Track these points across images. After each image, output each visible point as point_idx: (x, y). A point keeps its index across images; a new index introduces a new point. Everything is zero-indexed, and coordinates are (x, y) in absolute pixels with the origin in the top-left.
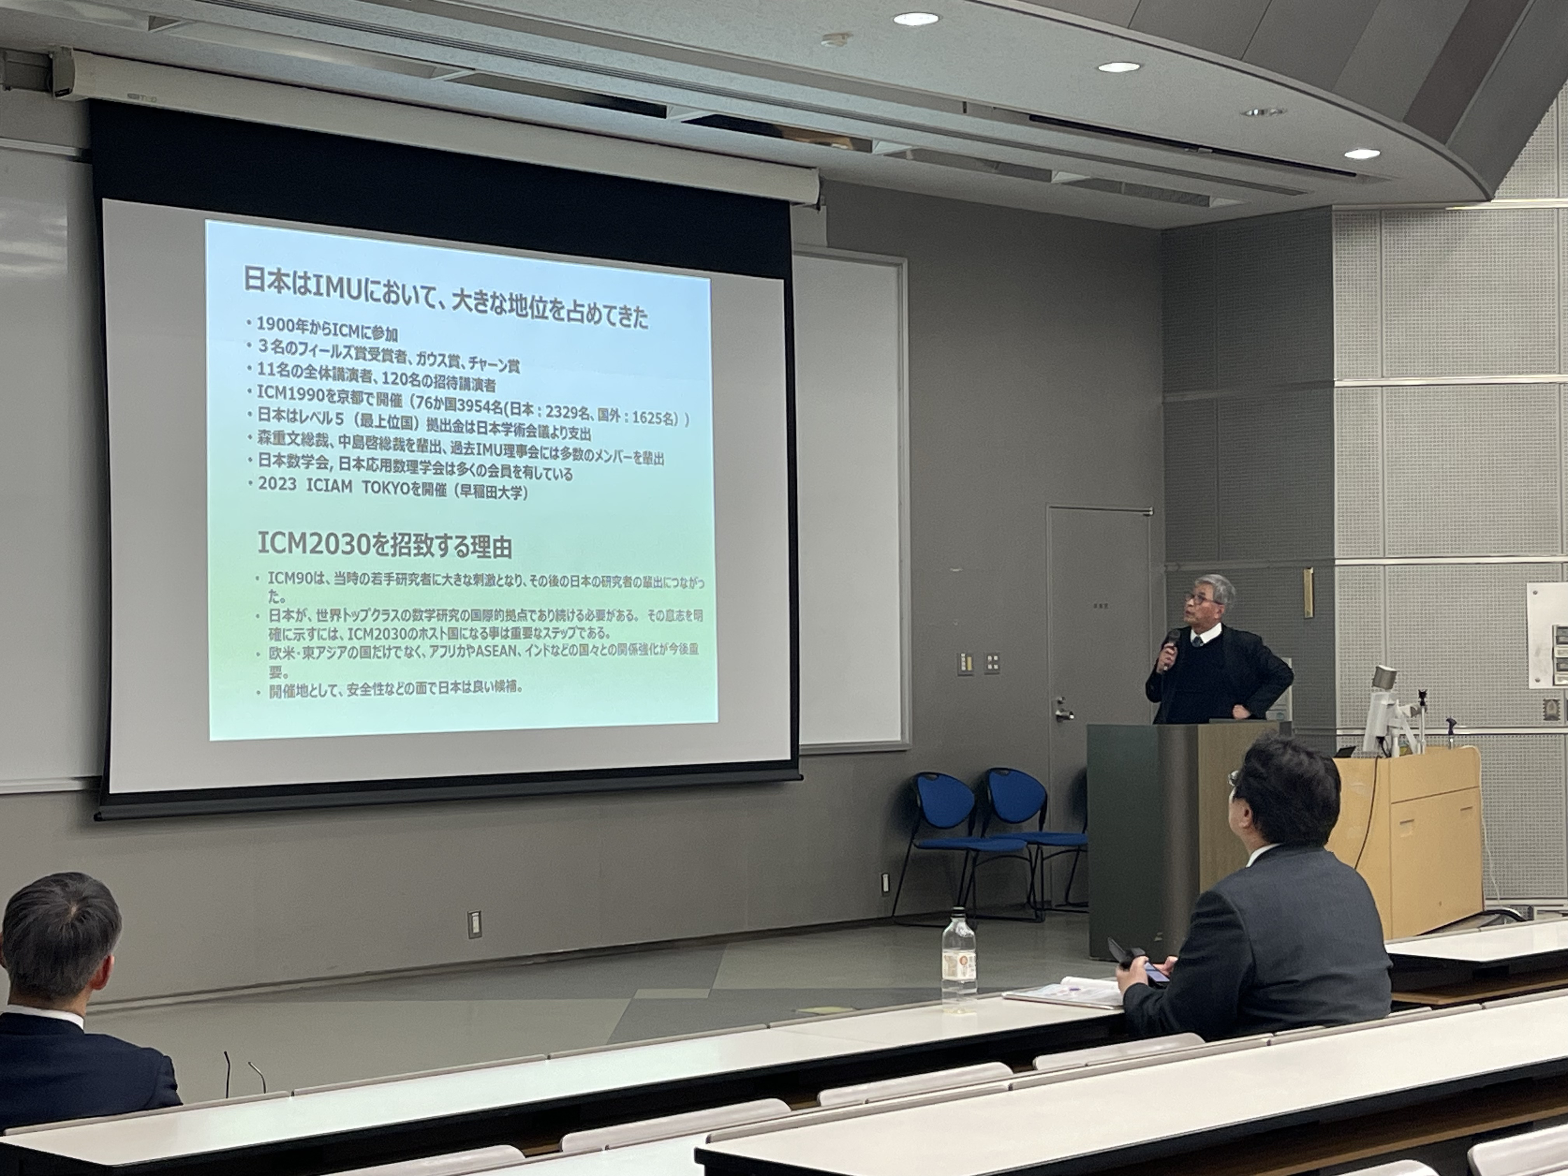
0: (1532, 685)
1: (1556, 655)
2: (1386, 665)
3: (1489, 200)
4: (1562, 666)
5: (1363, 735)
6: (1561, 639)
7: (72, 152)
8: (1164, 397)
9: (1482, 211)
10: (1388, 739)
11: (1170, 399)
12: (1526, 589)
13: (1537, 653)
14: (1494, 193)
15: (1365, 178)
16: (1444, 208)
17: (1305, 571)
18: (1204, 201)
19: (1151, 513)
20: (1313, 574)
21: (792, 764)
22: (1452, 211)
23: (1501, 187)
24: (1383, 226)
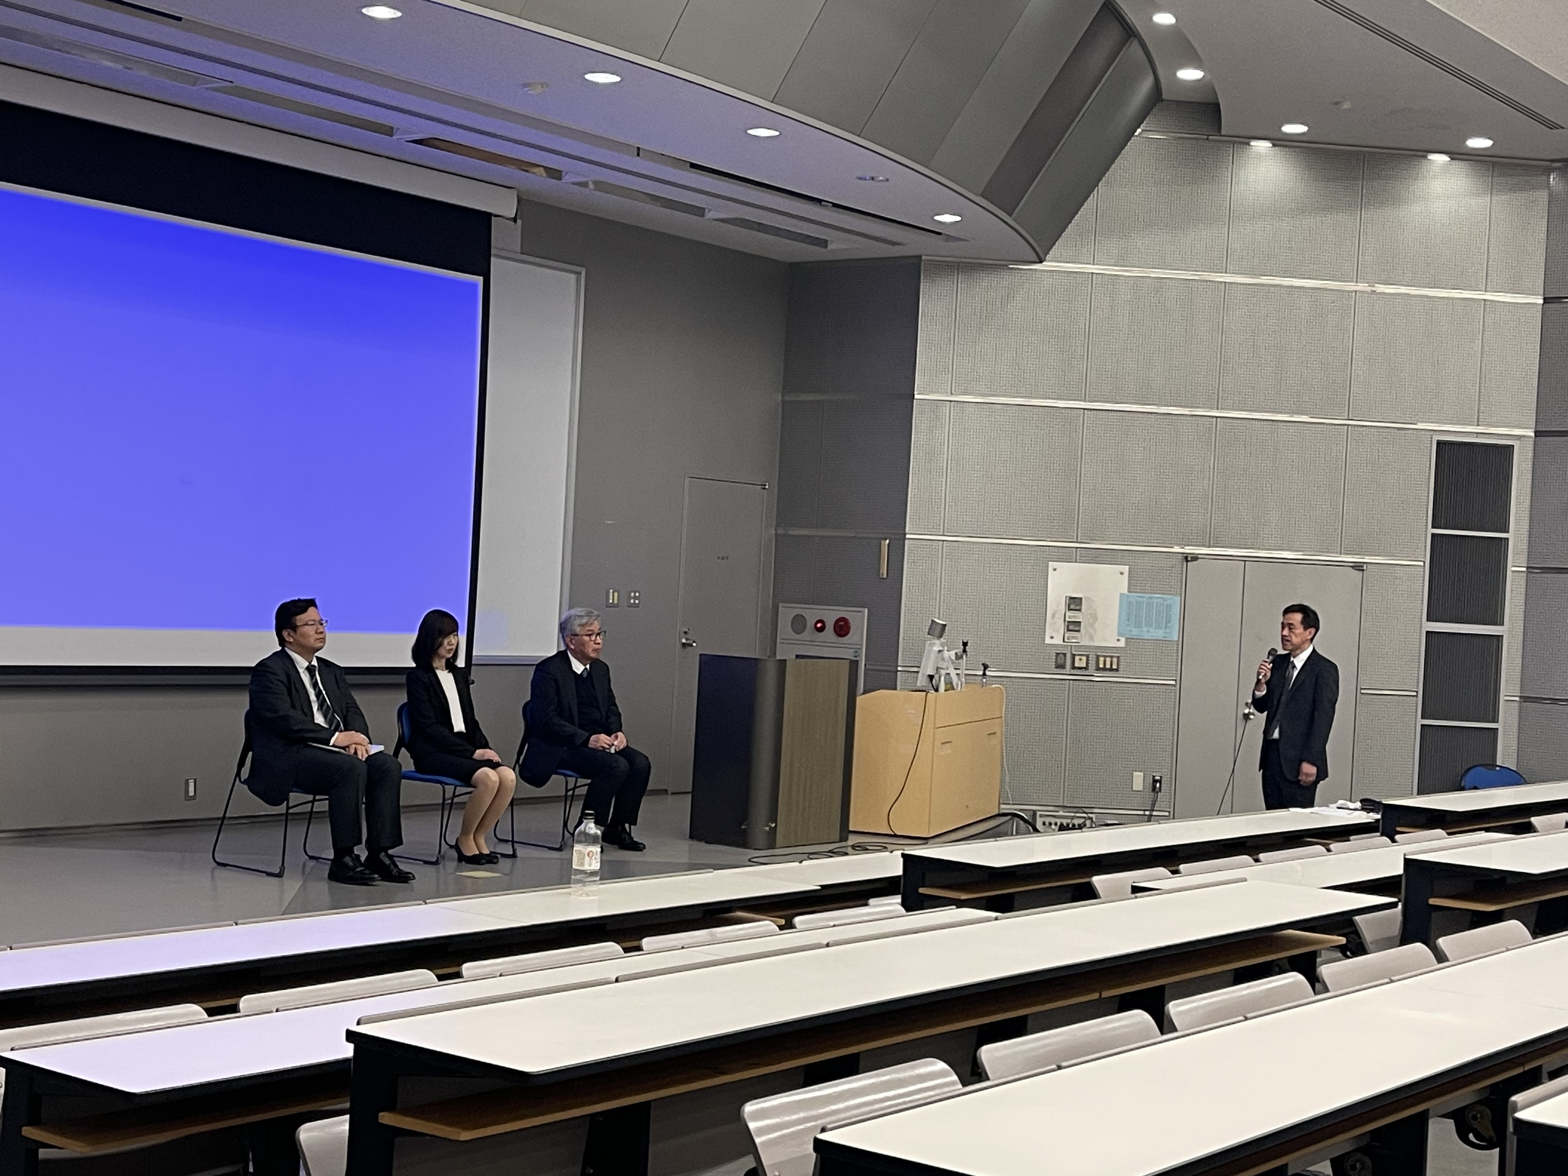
0: (1048, 641)
1: (1067, 619)
2: (939, 619)
3: (1041, 262)
4: (1071, 627)
5: (918, 672)
6: (1072, 607)
8: (783, 396)
9: (1035, 270)
10: (936, 677)
11: (787, 398)
12: (1048, 567)
13: (1053, 616)
14: (1046, 256)
15: (949, 238)
16: (1007, 266)
17: (883, 541)
18: (823, 243)
19: (767, 487)
20: (888, 544)
22: (1013, 269)
23: (1051, 252)
24: (960, 276)
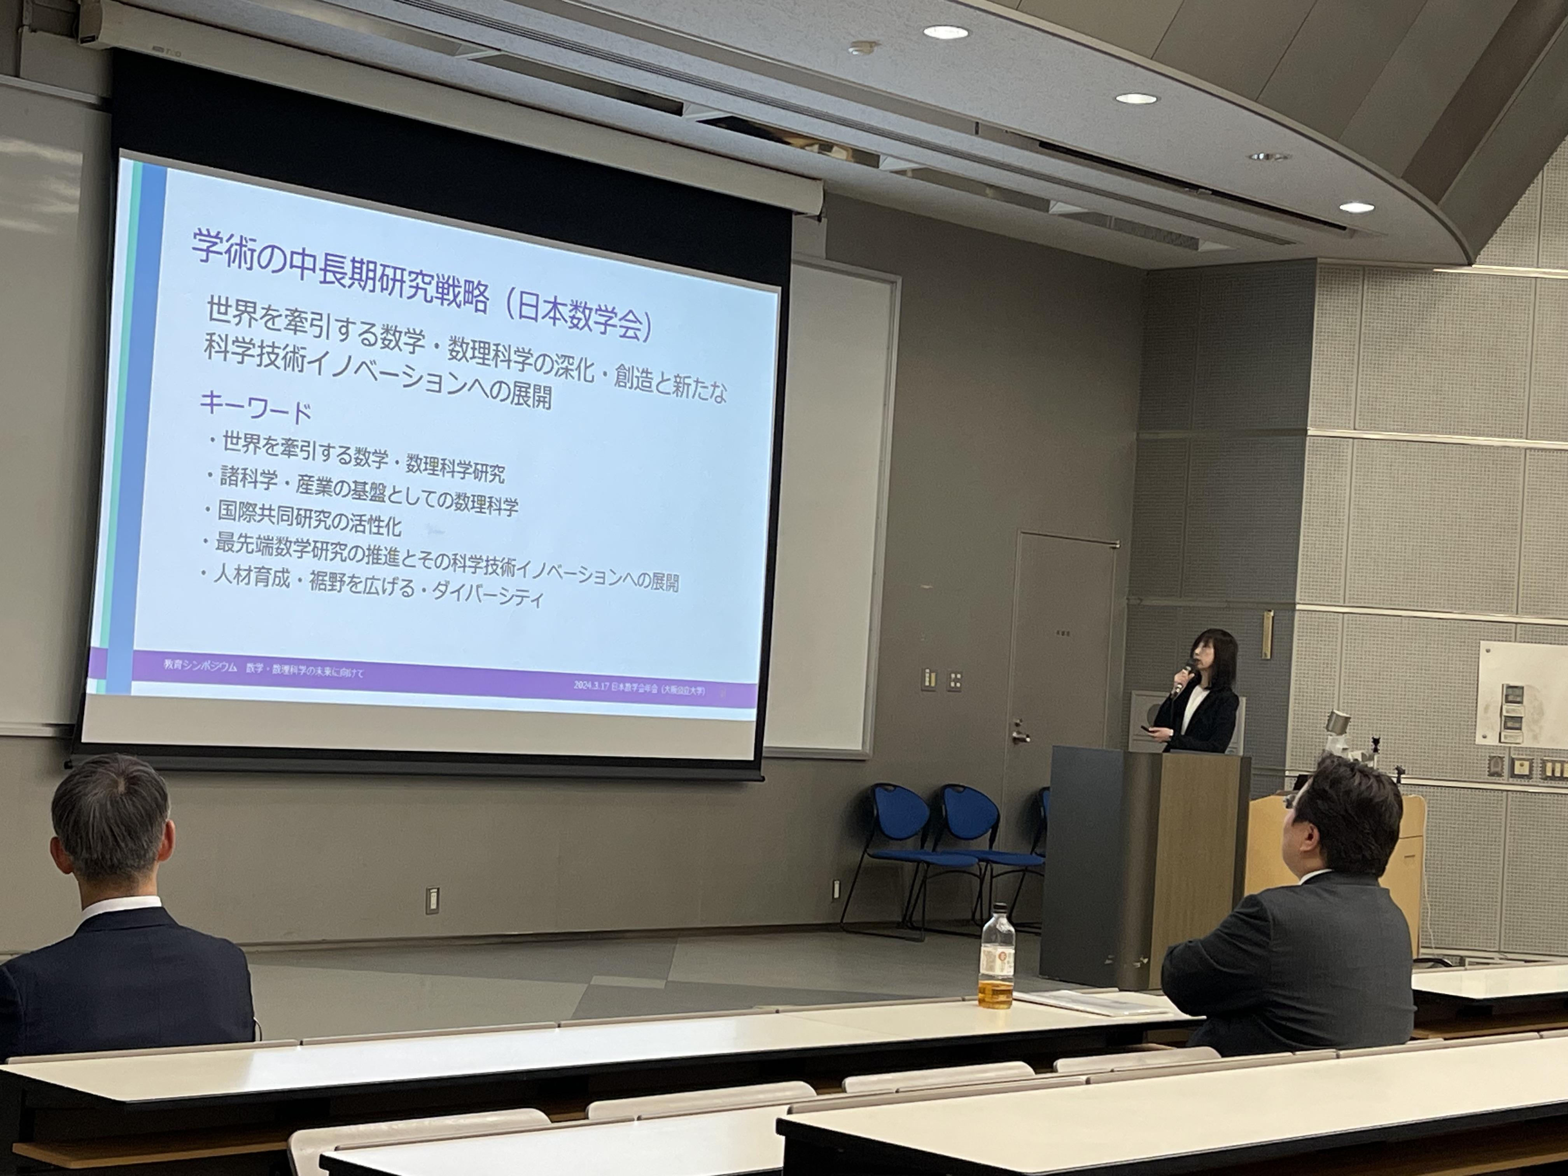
0: (1479, 740)
1: (1504, 713)
2: (1338, 710)
3: (1470, 264)
4: (1509, 724)
6: (1510, 698)
7: (92, 99)
8: (1138, 434)
9: (1464, 274)
11: (1146, 436)
12: (1479, 647)
13: (1486, 709)
14: (1476, 258)
15: (1354, 232)
16: (1427, 269)
17: (1265, 613)
18: (1192, 243)
19: (1118, 546)
20: (1273, 617)
21: (754, 765)
22: (1435, 272)
23: (1482, 252)
24: (1366, 282)
